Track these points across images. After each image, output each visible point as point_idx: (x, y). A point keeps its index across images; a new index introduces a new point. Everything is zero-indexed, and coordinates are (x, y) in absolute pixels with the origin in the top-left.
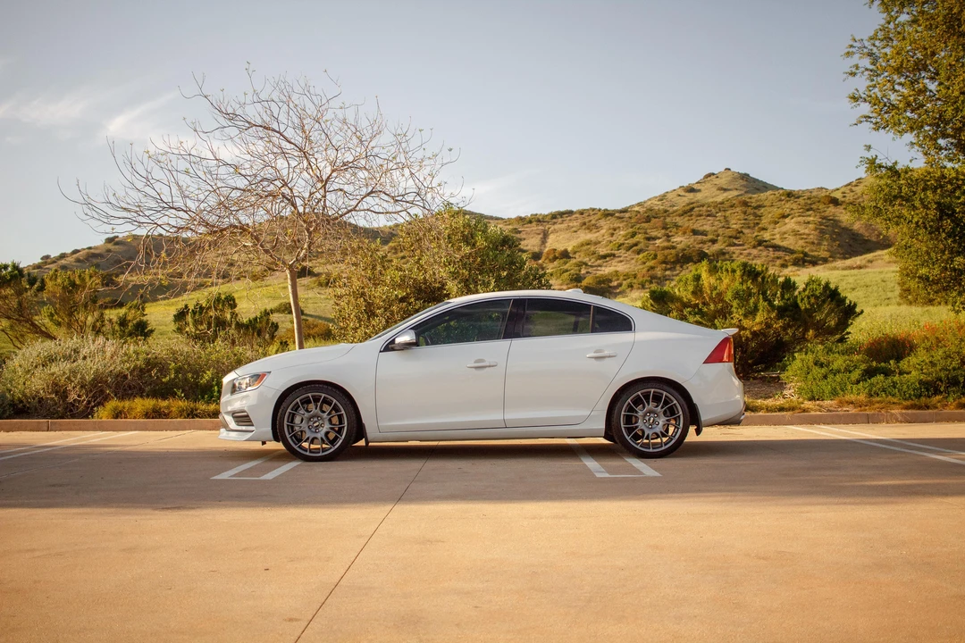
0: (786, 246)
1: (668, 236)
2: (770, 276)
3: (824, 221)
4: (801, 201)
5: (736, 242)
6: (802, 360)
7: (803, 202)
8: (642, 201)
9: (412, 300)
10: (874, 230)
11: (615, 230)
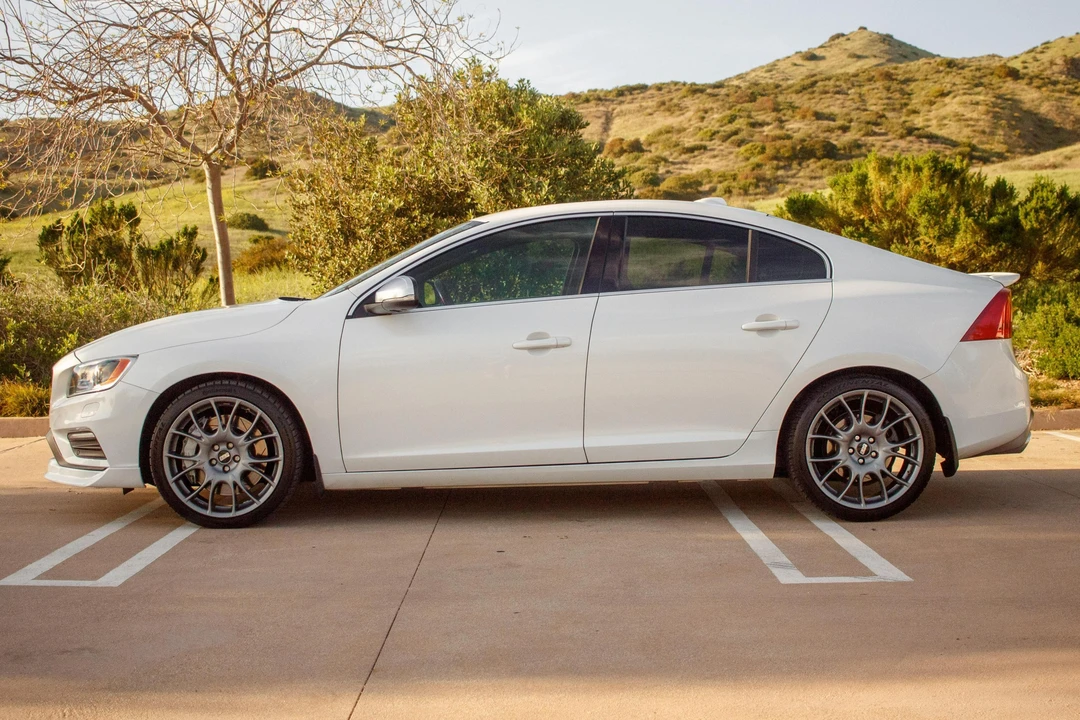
0: (946, 135)
1: (781, 121)
2: (973, 177)
3: (999, 101)
4: (966, 72)
5: (876, 129)
6: (1046, 314)
7: (970, 74)
8: (744, 71)
9: (417, 213)
10: (1068, 114)
11: (706, 112)
